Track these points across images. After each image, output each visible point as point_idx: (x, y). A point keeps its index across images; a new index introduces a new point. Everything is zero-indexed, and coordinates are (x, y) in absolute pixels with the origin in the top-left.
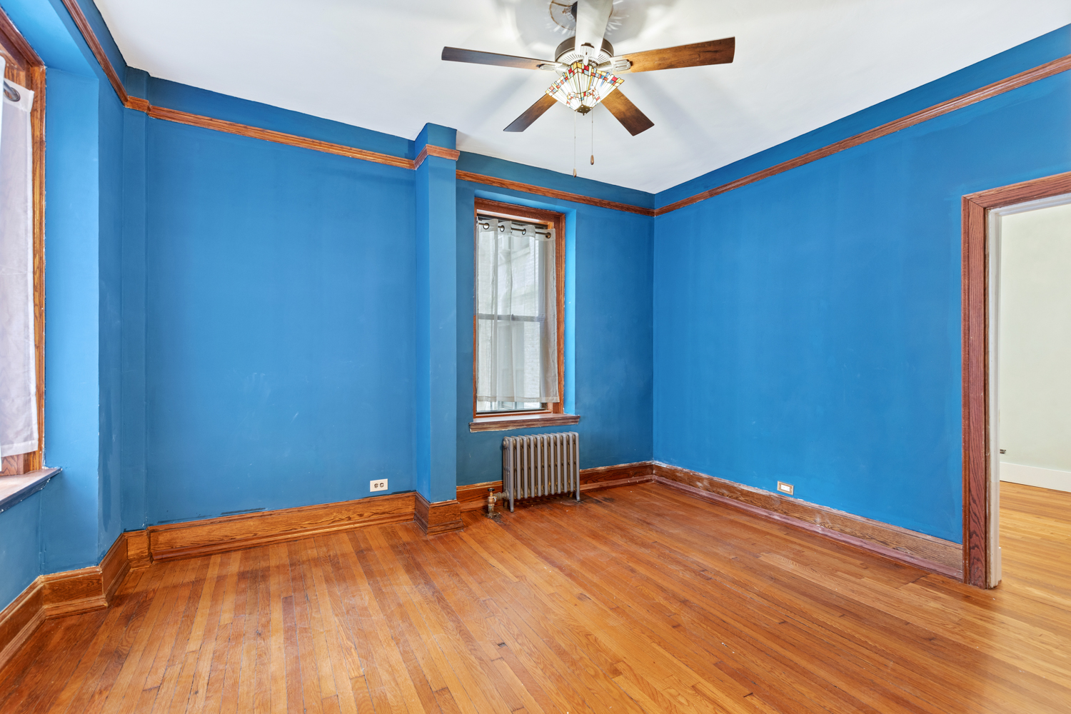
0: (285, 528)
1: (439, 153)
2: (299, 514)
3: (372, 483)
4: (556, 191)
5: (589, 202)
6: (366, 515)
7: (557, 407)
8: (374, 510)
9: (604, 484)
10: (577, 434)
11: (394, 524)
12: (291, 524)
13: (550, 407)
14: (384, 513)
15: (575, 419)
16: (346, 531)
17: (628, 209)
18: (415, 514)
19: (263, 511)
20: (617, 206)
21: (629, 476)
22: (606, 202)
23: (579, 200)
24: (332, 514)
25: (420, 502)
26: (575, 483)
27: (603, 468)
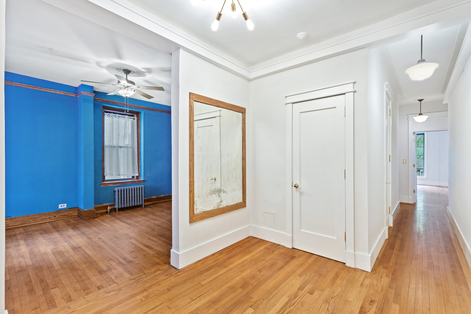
0: (21, 223)
1: (86, 94)
2: (28, 217)
3: (60, 205)
4: (135, 105)
5: (149, 109)
6: (57, 216)
7: (138, 177)
8: (61, 214)
9: (155, 202)
10: (143, 186)
11: (69, 219)
12: (24, 221)
13: (135, 177)
14: (65, 215)
15: (144, 181)
16: (49, 222)
17: (164, 112)
18: (78, 215)
19: (12, 217)
20: (159, 111)
21: (165, 199)
22: (155, 109)
23: (144, 108)
24: (42, 217)
25: (80, 211)
26: (142, 202)
27: (155, 197)
